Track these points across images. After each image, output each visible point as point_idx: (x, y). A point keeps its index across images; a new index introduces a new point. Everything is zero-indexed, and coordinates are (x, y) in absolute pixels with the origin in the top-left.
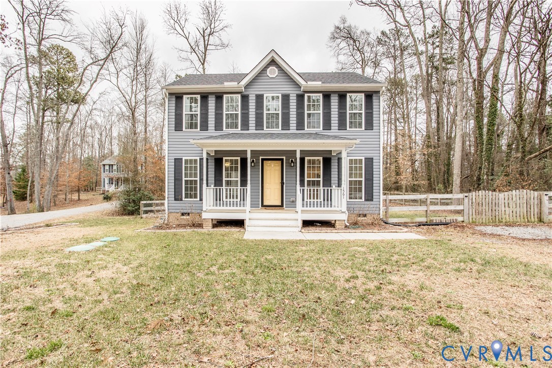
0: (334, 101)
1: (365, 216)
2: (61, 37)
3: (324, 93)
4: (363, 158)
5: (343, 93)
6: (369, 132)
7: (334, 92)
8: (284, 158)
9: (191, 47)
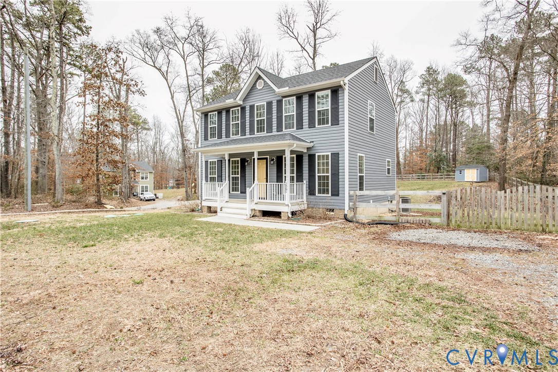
0: (306, 101)
1: (333, 210)
2: (216, 62)
3: (298, 95)
4: (330, 154)
5: (312, 93)
6: (335, 128)
7: (305, 93)
8: (268, 157)
9: (301, 46)
